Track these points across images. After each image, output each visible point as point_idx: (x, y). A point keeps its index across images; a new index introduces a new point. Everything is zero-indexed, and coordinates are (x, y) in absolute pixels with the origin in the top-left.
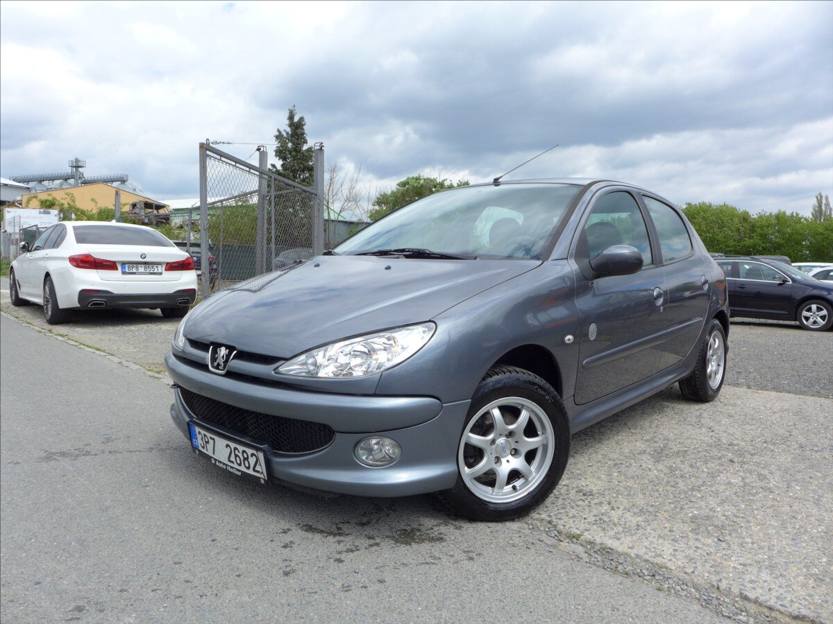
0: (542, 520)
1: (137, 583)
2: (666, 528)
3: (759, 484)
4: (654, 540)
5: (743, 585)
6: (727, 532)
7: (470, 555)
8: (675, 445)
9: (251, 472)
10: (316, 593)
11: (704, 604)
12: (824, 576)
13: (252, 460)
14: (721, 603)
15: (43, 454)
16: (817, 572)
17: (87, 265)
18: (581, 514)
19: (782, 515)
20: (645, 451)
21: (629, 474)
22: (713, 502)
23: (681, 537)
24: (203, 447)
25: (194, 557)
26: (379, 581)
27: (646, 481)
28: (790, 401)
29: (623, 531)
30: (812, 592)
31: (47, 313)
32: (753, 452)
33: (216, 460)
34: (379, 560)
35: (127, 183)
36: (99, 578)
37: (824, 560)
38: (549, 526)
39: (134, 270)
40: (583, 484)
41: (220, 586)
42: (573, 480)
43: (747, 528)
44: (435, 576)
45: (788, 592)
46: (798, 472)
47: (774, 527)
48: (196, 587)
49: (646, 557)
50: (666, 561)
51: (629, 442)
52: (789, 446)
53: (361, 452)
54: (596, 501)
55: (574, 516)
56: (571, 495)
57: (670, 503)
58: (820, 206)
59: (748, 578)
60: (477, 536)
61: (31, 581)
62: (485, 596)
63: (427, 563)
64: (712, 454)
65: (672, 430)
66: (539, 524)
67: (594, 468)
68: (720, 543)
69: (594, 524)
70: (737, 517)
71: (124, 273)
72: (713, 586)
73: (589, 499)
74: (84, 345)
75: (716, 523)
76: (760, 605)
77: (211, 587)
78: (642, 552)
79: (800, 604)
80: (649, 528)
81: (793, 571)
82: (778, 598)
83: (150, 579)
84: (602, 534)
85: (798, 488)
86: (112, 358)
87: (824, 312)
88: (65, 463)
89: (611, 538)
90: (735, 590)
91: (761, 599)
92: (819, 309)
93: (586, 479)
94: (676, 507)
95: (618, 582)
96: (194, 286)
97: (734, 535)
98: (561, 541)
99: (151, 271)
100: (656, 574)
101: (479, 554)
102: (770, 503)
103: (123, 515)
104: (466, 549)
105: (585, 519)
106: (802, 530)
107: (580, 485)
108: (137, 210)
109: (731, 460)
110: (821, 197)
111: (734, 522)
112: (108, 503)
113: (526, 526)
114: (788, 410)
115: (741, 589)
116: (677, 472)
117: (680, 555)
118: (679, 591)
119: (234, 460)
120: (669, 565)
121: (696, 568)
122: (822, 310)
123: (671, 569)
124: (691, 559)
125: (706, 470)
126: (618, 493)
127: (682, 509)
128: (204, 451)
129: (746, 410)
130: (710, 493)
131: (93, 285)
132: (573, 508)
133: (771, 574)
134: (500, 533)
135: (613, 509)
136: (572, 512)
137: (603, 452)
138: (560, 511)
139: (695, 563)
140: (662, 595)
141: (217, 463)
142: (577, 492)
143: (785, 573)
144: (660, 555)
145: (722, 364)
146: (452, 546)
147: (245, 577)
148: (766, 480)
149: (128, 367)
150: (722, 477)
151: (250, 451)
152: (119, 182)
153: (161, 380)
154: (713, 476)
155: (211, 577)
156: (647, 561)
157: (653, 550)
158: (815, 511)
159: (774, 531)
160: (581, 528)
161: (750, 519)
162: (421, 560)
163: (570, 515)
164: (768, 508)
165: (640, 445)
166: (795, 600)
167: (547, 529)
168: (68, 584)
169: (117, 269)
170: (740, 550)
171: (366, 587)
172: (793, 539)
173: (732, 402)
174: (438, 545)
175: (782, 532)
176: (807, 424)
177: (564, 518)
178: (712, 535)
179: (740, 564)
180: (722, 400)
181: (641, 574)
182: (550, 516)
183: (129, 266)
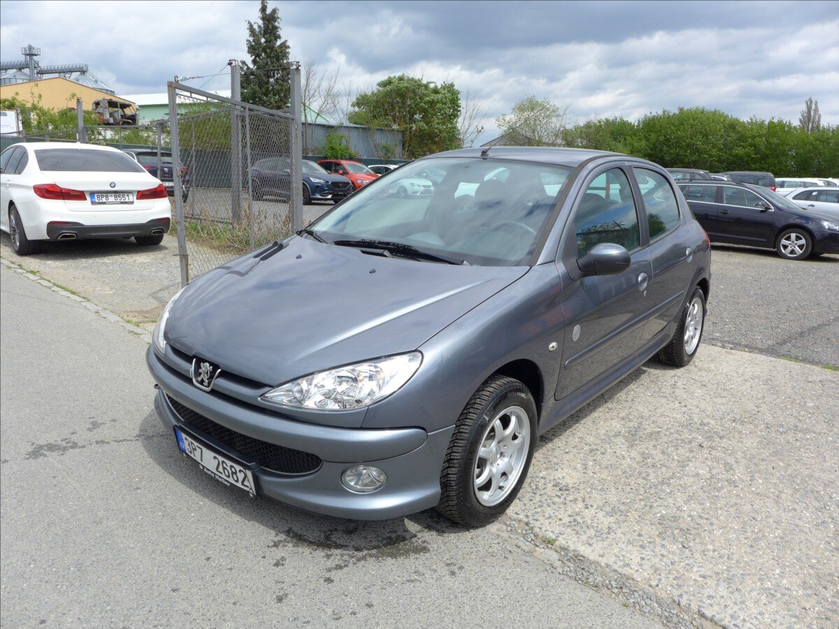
0: (520, 521)
1: (138, 618)
2: (634, 531)
3: (725, 476)
4: (623, 546)
5: (701, 601)
6: (691, 536)
7: (452, 568)
8: (649, 425)
9: (239, 485)
10: (308, 622)
11: (665, 622)
12: (776, 591)
13: (241, 476)
14: (680, 621)
15: (31, 449)
16: (770, 586)
17: (52, 196)
18: (556, 514)
19: (743, 516)
20: (620, 432)
21: (604, 463)
22: (680, 498)
23: (649, 542)
24: (191, 452)
25: (190, 581)
26: (367, 605)
27: (620, 473)
28: (761, 364)
29: (595, 535)
30: (764, 610)
31: (15, 243)
32: (722, 433)
33: (204, 467)
34: (366, 579)
35: (87, 74)
36: (101, 612)
37: (778, 571)
38: (526, 527)
39: (104, 200)
40: (560, 476)
41: (217, 617)
42: (550, 470)
43: (710, 532)
44: (418, 597)
45: (741, 609)
46: (763, 460)
47: (735, 531)
48: (194, 620)
49: (615, 567)
50: (633, 572)
51: (606, 420)
52: (756, 426)
53: (348, 479)
54: (571, 498)
55: (550, 517)
56: (547, 490)
57: (640, 500)
58: (809, 112)
59: (707, 592)
60: (458, 544)
61: (35, 619)
62: (465, 620)
63: (412, 581)
64: (683, 437)
65: (646, 405)
66: (517, 525)
67: (571, 456)
68: (684, 550)
69: (568, 526)
70: (701, 517)
71: (93, 203)
72: (674, 601)
73: (565, 496)
74: (58, 286)
75: (682, 526)
76: (716, 623)
77: (210, 620)
78: (611, 560)
79: (751, 623)
80: (619, 531)
81: (748, 584)
82: (732, 616)
83: (150, 611)
84: (575, 539)
85: (761, 481)
86: (88, 304)
87: (803, 241)
88: (53, 458)
89: (584, 544)
90: (694, 607)
91: (717, 617)
92: (798, 238)
93: (562, 469)
94: (645, 506)
95: (588, 598)
96: (168, 215)
97: (697, 541)
98: (537, 546)
99: (122, 201)
100: (624, 587)
101: (461, 568)
102: (733, 501)
103: (117, 529)
104: (448, 562)
105: (560, 520)
106: (760, 535)
107: (556, 478)
108: (100, 110)
109: (700, 445)
110: (811, 102)
111: (698, 524)
112: (101, 514)
113: (505, 527)
114: (758, 377)
115: (699, 606)
116: (649, 460)
117: (646, 565)
118: (643, 606)
119: (222, 471)
120: (636, 576)
121: (660, 580)
122: (801, 239)
123: (637, 581)
124: (656, 570)
125: (676, 458)
126: (593, 487)
127: (651, 507)
128: (192, 455)
129: (718, 377)
130: (679, 487)
131: (61, 217)
132: (549, 506)
133: (728, 589)
134: (480, 538)
135: (587, 508)
136: (549, 511)
137: (580, 434)
138: (537, 510)
139: (660, 575)
140: (627, 613)
141: (205, 470)
142: (554, 486)
143: (741, 587)
144: (628, 565)
145: (699, 328)
146: (435, 557)
147: (241, 605)
148: (732, 471)
149: (105, 318)
150: (691, 468)
151: (238, 468)
152: (79, 73)
153: (141, 336)
154: (683, 465)
155: (209, 607)
156: (615, 571)
157: (622, 558)
158: (773, 511)
159: (734, 536)
160: (556, 532)
161: (714, 520)
162: (406, 577)
163: (547, 516)
164: (731, 506)
165: (616, 425)
166: (747, 619)
167: (524, 532)
168: (72, 622)
169: (86, 199)
170: (702, 558)
171: (355, 614)
172: (752, 546)
173: (706, 366)
174: (422, 556)
175: (742, 538)
176: (775, 397)
177: (540, 518)
178: (677, 541)
179: (701, 576)
180: (696, 364)
181: (610, 587)
182: (527, 516)
183: (98, 196)
